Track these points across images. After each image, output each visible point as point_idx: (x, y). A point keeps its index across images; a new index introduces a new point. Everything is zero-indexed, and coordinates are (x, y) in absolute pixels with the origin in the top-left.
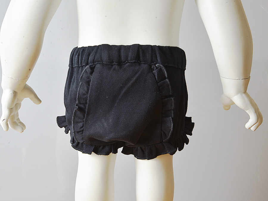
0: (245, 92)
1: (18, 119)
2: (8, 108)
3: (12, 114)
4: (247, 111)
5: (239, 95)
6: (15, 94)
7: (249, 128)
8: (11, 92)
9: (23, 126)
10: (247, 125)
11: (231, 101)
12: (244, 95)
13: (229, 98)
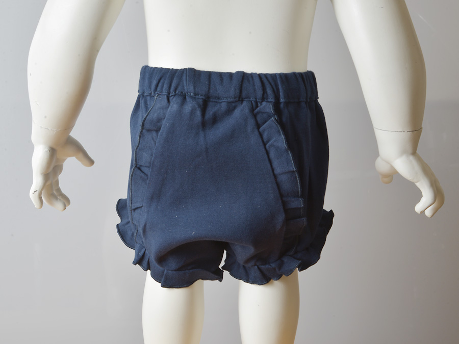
0: (414, 153)
1: (59, 190)
2: (42, 174)
3: (49, 183)
4: (418, 184)
5: (404, 158)
6: (53, 152)
7: (423, 212)
8: (47, 149)
9: (66, 201)
10: (419, 208)
11: (392, 167)
12: (411, 158)
13: (388, 163)
